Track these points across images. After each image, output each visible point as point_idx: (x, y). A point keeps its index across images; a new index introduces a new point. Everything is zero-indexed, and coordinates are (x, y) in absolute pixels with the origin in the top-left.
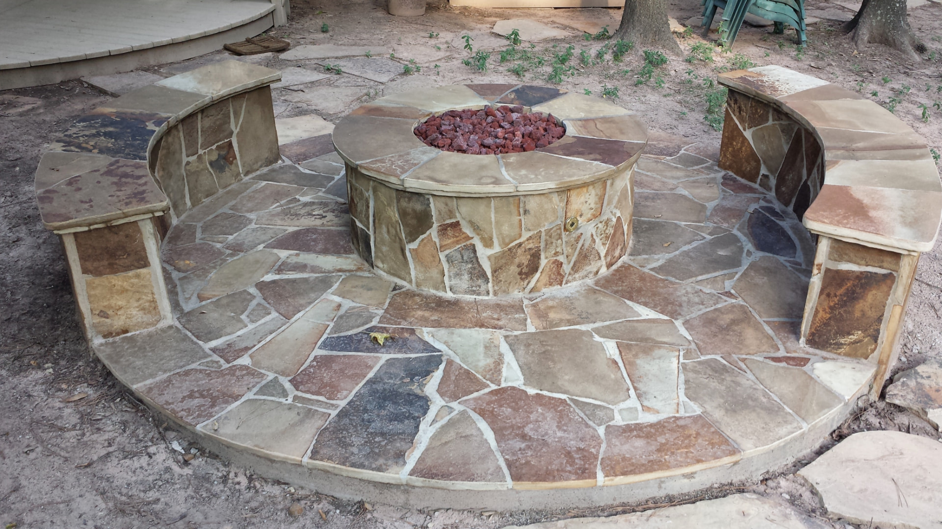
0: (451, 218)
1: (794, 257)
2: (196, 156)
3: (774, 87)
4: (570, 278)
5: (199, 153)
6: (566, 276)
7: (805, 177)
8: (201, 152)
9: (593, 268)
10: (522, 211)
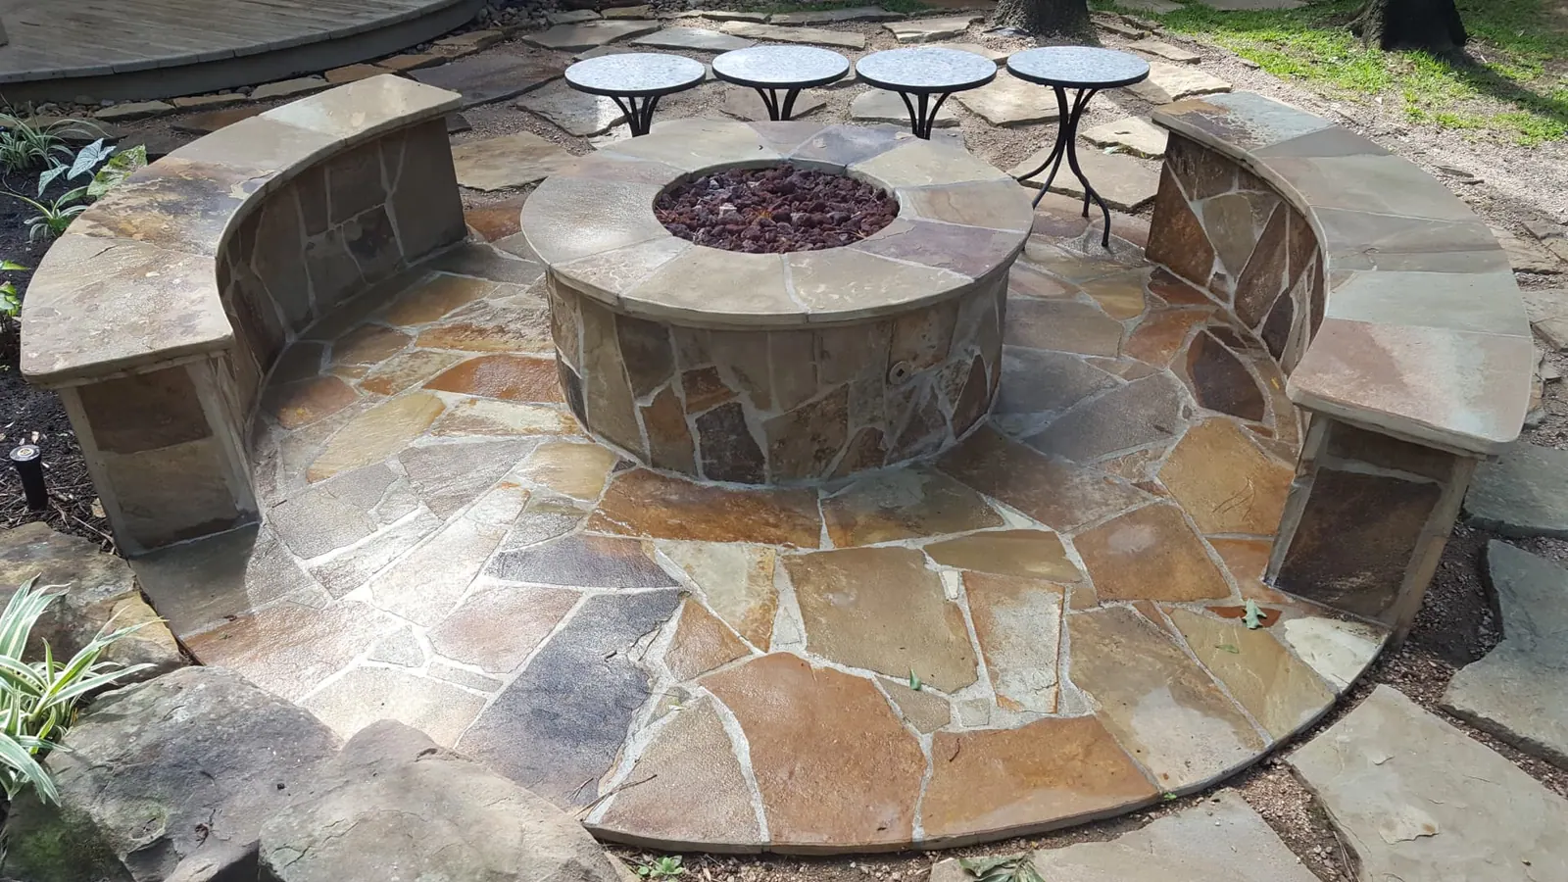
0: (702, 362)
1: (1260, 420)
2: (324, 234)
3: (1245, 132)
4: (896, 455)
5: (330, 229)
6: (889, 452)
7: (1285, 285)
8: (332, 227)
9: (933, 438)
10: (817, 352)
